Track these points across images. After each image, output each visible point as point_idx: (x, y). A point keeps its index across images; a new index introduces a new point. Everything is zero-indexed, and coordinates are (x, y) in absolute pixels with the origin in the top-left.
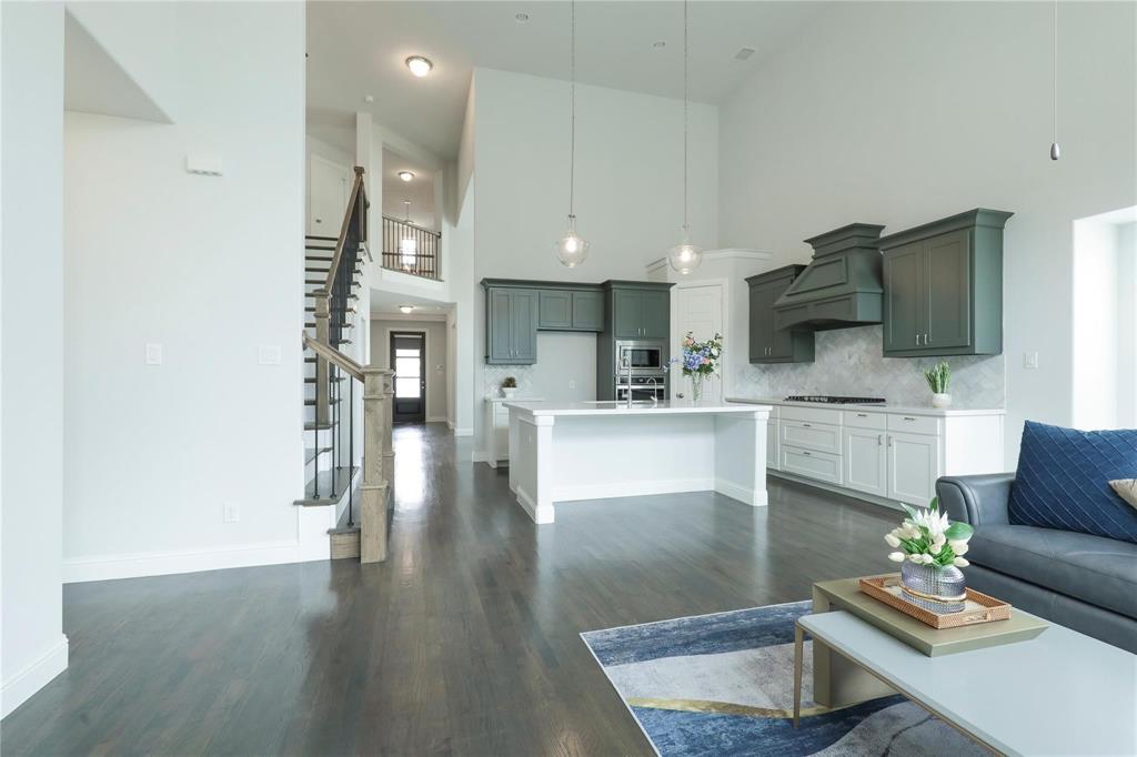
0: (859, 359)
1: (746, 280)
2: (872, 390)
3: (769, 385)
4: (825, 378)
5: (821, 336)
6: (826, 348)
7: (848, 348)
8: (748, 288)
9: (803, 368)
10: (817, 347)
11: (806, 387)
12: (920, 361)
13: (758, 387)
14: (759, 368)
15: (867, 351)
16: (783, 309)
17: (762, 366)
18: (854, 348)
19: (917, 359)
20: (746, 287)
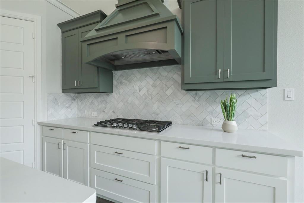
0: (147, 91)
1: (59, 25)
2: (157, 115)
3: (78, 108)
4: (121, 105)
5: (117, 74)
6: (121, 83)
7: (138, 83)
8: (60, 34)
9: (104, 96)
10: (115, 82)
11: (106, 111)
12: (196, 93)
13: (70, 110)
14: (71, 97)
15: (154, 86)
16: (92, 42)
17: (73, 95)
18: (144, 83)
19: (194, 92)
20: (58, 33)
